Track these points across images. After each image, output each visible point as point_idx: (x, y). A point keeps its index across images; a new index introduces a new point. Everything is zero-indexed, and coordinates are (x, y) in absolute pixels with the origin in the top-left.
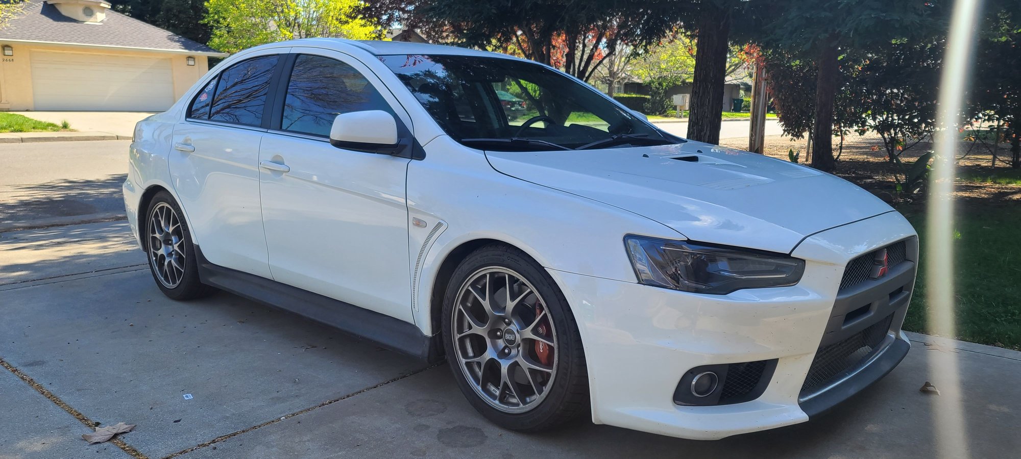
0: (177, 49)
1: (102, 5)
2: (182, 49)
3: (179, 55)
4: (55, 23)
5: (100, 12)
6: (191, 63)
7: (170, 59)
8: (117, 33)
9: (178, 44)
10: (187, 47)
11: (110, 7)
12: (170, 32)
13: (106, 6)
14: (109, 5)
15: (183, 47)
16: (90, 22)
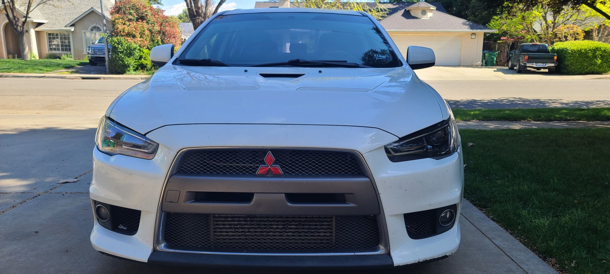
0: (466, 29)
1: (431, 8)
2: (469, 29)
3: (467, 33)
4: (407, 20)
5: (429, 12)
6: (473, 37)
7: (461, 35)
8: (436, 23)
9: (468, 26)
10: (472, 28)
11: (435, 9)
12: (465, 20)
13: (434, 9)
14: (435, 8)
15: (469, 28)
16: (424, 18)
